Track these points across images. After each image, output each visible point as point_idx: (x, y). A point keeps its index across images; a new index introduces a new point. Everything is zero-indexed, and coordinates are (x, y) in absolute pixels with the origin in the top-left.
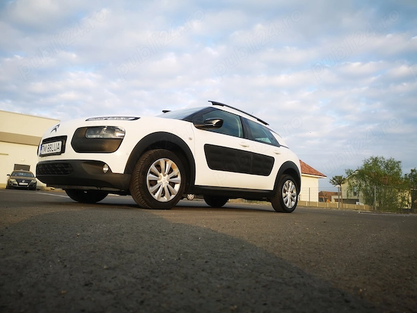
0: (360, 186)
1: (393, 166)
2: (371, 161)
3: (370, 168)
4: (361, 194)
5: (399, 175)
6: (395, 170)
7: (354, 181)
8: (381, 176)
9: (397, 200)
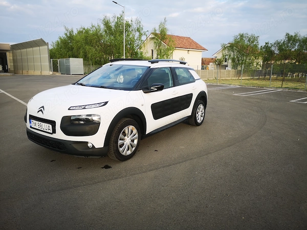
0: (230, 56)
1: (253, 39)
2: (239, 37)
3: (238, 42)
4: (230, 61)
5: (257, 47)
6: (254, 43)
7: (226, 52)
8: (245, 48)
9: (253, 65)
